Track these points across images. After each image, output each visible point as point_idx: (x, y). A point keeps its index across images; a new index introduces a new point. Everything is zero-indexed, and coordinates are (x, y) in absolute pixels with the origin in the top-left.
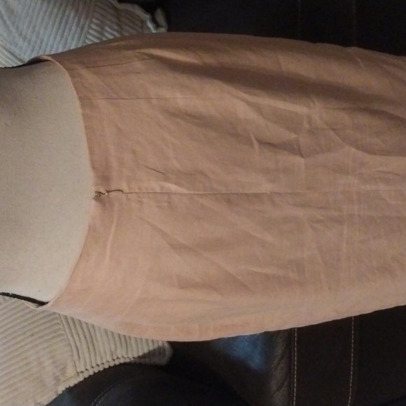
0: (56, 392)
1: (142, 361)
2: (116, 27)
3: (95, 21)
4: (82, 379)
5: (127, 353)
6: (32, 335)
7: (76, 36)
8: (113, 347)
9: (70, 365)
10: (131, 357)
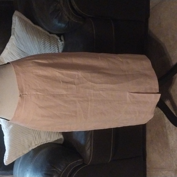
0: (29, 150)
1: (55, 142)
2: (49, 41)
3: (42, 39)
4: (36, 147)
5: (51, 139)
6: (22, 133)
7: (37, 44)
8: (46, 137)
9: (33, 142)
10: (52, 141)
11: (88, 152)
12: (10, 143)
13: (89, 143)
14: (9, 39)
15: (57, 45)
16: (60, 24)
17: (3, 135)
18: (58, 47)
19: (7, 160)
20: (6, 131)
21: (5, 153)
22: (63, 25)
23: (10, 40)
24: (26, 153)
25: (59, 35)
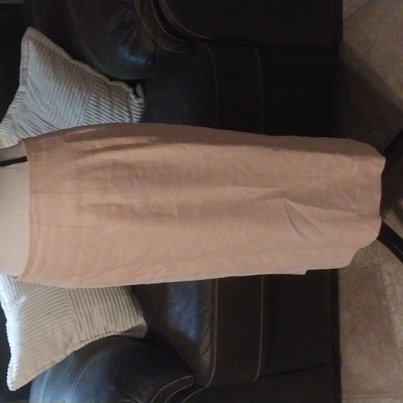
0: (66, 354)
1: (128, 334)
2: (108, 98)
3: (93, 95)
4: (83, 345)
5: (116, 328)
6: (48, 314)
7: (81, 105)
8: (105, 324)
9: (75, 335)
10: (119, 331)
11: (206, 358)
12: (20, 338)
13: (207, 337)
14: (15, 94)
15: (128, 107)
16: (133, 59)
17: (5, 320)
18: (129, 112)
19: (14, 379)
20: (10, 311)
21: (11, 362)
22: (142, 61)
23: (16, 96)
24: (58, 362)
25: (132, 84)
